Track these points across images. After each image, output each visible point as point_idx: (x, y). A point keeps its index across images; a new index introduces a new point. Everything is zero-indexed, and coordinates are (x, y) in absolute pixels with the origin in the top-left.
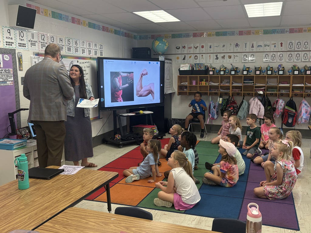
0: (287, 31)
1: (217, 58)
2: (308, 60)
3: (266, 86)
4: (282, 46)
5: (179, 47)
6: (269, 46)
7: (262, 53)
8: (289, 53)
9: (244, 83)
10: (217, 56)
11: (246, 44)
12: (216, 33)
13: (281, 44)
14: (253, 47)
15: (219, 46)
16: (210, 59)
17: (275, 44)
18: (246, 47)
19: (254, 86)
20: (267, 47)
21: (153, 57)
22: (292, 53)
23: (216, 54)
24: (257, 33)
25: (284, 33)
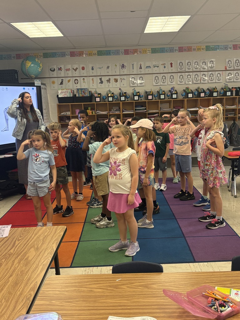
0: (176, 50)
1: (102, 82)
2: (199, 82)
3: (160, 112)
4: (172, 66)
5: (53, 69)
6: (158, 67)
7: (152, 75)
8: (179, 74)
9: (136, 110)
10: (101, 79)
11: (133, 65)
12: (98, 51)
13: (171, 64)
14: (141, 68)
15: (102, 67)
16: (93, 83)
17: (165, 64)
18: (133, 69)
19: (147, 112)
20: (156, 68)
21: (20, 81)
22: (183, 74)
23: (100, 77)
24: (145, 51)
25: (173, 52)
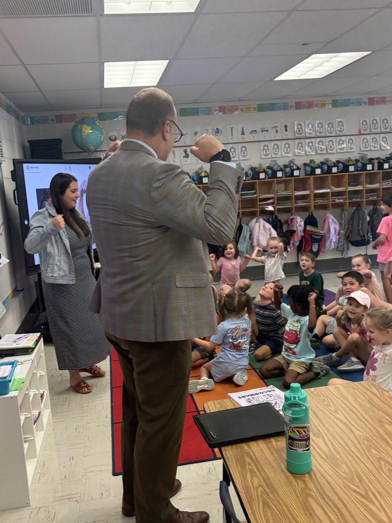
0: (291, 106)
1: (187, 156)
2: (325, 152)
3: (276, 196)
4: (286, 130)
5: (114, 137)
6: (267, 131)
7: (258, 143)
8: (297, 141)
9: (242, 195)
10: (185, 151)
11: (232, 129)
13: (286, 126)
14: (243, 133)
15: (187, 134)
16: (174, 157)
17: (277, 127)
18: (232, 135)
19: (258, 198)
20: (265, 132)
22: (302, 141)
23: (185, 148)
25: (287, 109)
